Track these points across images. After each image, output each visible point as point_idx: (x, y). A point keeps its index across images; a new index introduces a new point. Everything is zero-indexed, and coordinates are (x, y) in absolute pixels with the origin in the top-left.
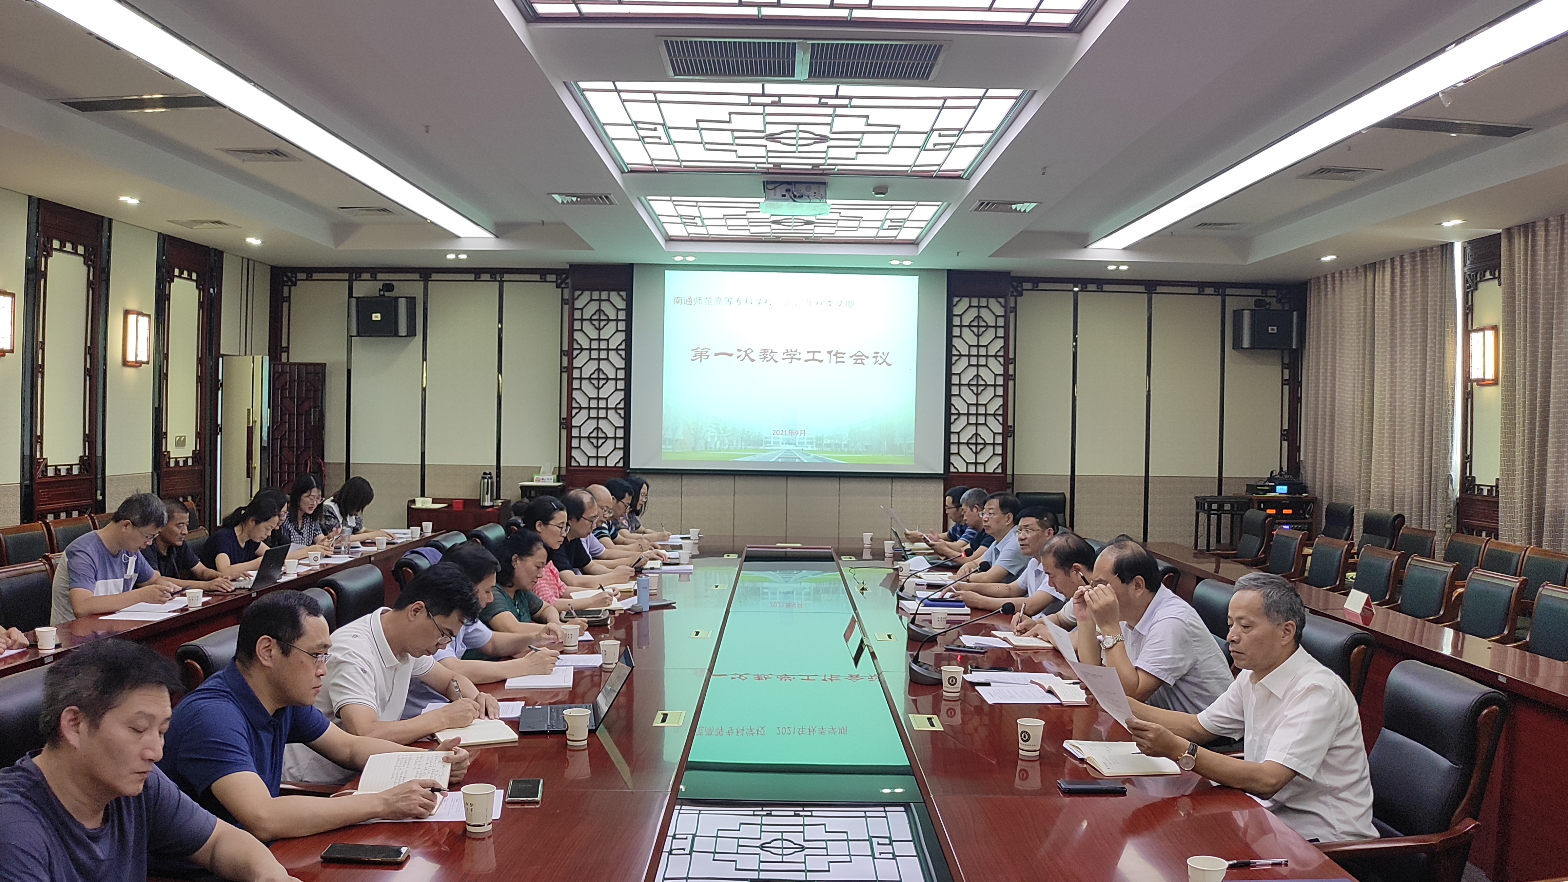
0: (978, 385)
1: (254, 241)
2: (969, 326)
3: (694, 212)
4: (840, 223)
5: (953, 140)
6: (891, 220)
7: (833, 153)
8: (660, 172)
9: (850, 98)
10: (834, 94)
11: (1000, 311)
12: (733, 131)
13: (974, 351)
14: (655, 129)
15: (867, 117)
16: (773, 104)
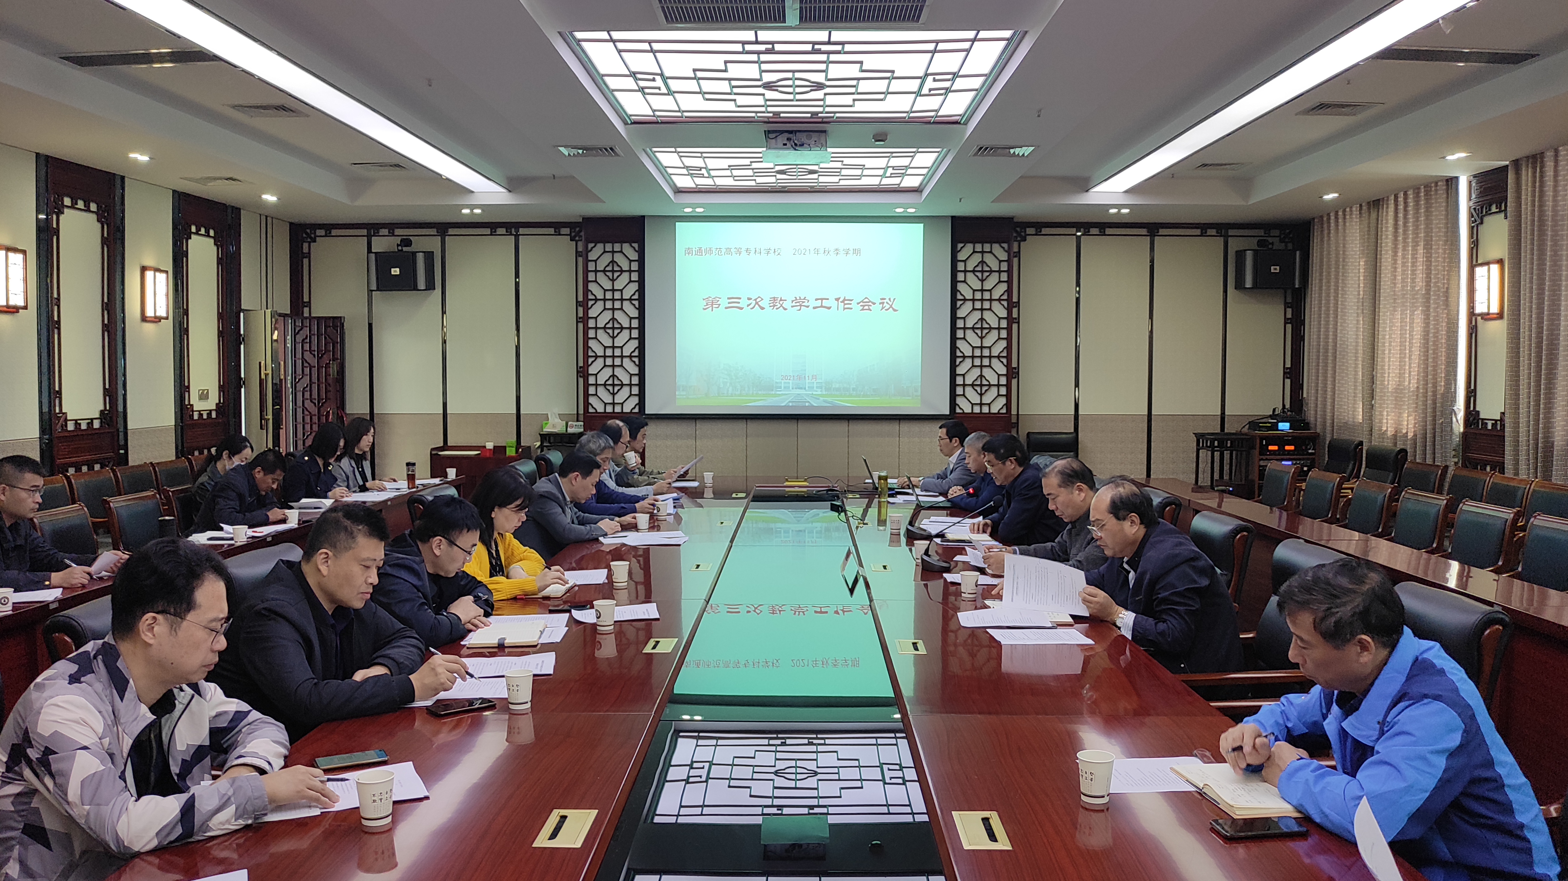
0: (982, 328)
1: (270, 198)
2: (974, 271)
3: (699, 162)
4: (844, 172)
5: (947, 84)
6: (893, 168)
7: (830, 100)
8: (662, 123)
9: (843, 44)
10: (826, 39)
11: (1003, 256)
12: (730, 80)
13: (978, 296)
14: (654, 80)
15: (861, 63)
16: (767, 52)
